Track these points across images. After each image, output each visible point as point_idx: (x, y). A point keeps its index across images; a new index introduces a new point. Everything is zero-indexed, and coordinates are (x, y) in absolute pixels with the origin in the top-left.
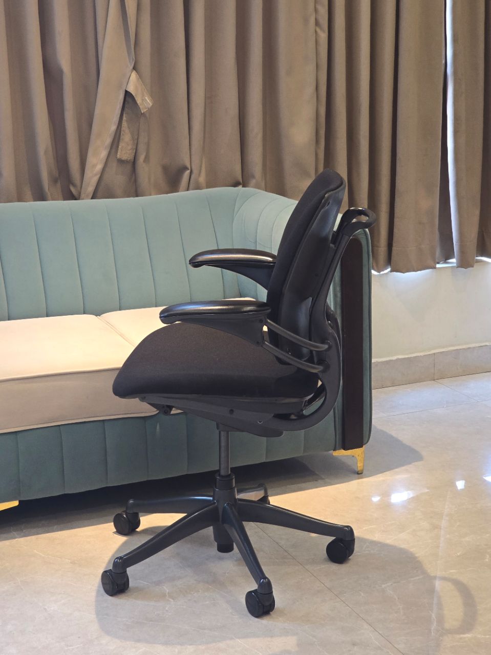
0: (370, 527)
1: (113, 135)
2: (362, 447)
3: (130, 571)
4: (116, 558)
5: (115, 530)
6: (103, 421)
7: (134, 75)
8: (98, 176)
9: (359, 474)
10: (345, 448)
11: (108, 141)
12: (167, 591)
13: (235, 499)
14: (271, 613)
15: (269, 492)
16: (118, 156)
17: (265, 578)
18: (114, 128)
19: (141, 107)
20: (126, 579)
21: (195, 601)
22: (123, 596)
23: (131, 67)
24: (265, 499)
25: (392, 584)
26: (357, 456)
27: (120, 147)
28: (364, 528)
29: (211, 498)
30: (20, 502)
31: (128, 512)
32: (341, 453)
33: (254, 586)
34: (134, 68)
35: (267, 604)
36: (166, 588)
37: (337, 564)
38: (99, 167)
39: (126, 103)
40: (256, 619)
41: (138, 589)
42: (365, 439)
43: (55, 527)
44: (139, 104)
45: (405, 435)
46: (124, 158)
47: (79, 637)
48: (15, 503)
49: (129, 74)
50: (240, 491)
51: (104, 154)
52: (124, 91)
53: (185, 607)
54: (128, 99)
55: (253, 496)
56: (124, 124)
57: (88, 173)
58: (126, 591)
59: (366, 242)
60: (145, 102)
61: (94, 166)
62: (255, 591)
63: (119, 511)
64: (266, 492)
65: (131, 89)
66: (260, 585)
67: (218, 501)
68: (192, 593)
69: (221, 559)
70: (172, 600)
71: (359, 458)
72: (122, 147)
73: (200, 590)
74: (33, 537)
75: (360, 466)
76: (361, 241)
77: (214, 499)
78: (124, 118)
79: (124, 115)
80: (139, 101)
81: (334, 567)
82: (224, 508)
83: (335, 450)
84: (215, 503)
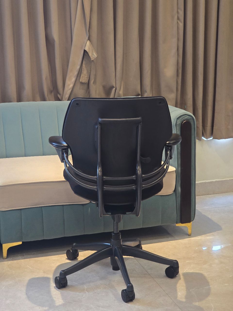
0: (190, 261)
1: (78, 71)
2: (190, 222)
3: (68, 277)
4: (62, 271)
5: (67, 258)
6: (63, 205)
7: (88, 42)
8: (71, 90)
9: (189, 235)
10: (182, 223)
11: (76, 73)
12: (86, 288)
13: (121, 245)
14: (133, 301)
15: (142, 242)
16: (80, 81)
17: (130, 283)
18: (78, 67)
19: (91, 57)
20: (66, 281)
21: (98, 293)
22: (64, 289)
23: (87, 38)
24: (139, 246)
25: (195, 290)
26: (188, 227)
27: (81, 76)
28: (187, 262)
29: (110, 244)
30: (22, 242)
31: (73, 249)
32: (180, 225)
33: (125, 288)
34: (89, 39)
35: (131, 296)
36: (85, 287)
37: (170, 279)
38: (71, 86)
39: (85, 55)
40: (126, 304)
41: (72, 286)
42: (192, 219)
43: (40, 255)
44: (90, 56)
45: (215, 218)
46: (83, 81)
47: (39, 308)
48: (20, 243)
49: (86, 42)
50: (124, 241)
51: (74, 79)
52: (84, 50)
53: (92, 296)
54: (85, 53)
55: (132, 244)
56: (84, 65)
57: (66, 88)
58: (66, 287)
59: (193, 123)
60: (93, 55)
61: (69, 85)
62: (125, 290)
63: (69, 248)
64: (140, 242)
65: (87, 49)
66: (128, 287)
67: (112, 246)
68: (97, 289)
69: (114, 273)
70: (87, 292)
71: (189, 228)
72: (82, 77)
73: (102, 288)
74: (28, 260)
75: (189, 231)
76: (191, 122)
77: (111, 245)
78: (84, 63)
79: (84, 61)
80: (90, 55)
81: (169, 280)
82: (115, 249)
83: (177, 223)
84: (111, 246)
